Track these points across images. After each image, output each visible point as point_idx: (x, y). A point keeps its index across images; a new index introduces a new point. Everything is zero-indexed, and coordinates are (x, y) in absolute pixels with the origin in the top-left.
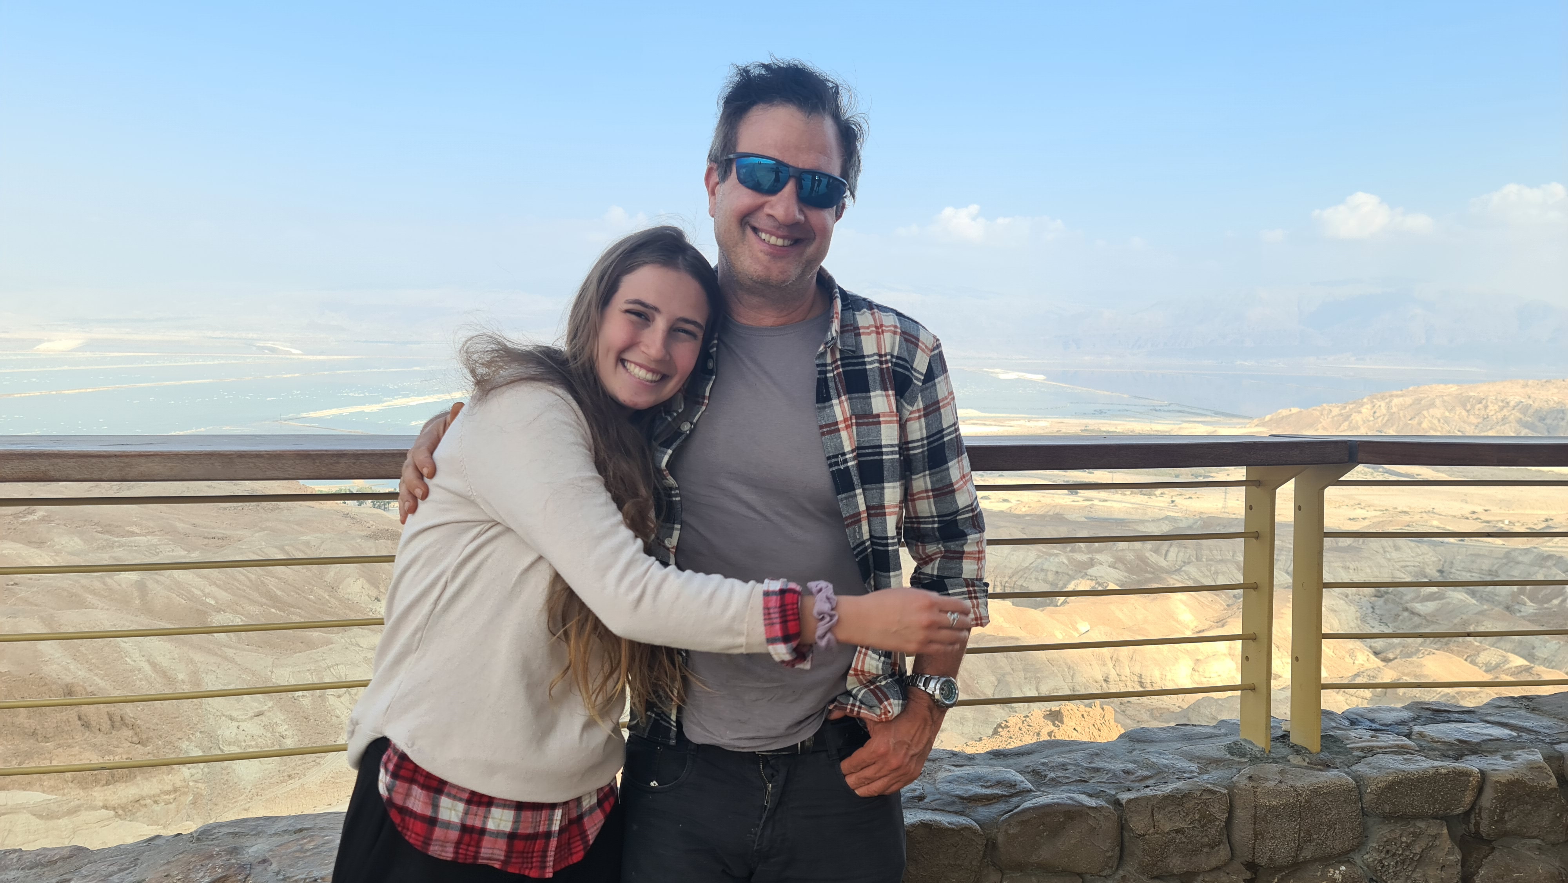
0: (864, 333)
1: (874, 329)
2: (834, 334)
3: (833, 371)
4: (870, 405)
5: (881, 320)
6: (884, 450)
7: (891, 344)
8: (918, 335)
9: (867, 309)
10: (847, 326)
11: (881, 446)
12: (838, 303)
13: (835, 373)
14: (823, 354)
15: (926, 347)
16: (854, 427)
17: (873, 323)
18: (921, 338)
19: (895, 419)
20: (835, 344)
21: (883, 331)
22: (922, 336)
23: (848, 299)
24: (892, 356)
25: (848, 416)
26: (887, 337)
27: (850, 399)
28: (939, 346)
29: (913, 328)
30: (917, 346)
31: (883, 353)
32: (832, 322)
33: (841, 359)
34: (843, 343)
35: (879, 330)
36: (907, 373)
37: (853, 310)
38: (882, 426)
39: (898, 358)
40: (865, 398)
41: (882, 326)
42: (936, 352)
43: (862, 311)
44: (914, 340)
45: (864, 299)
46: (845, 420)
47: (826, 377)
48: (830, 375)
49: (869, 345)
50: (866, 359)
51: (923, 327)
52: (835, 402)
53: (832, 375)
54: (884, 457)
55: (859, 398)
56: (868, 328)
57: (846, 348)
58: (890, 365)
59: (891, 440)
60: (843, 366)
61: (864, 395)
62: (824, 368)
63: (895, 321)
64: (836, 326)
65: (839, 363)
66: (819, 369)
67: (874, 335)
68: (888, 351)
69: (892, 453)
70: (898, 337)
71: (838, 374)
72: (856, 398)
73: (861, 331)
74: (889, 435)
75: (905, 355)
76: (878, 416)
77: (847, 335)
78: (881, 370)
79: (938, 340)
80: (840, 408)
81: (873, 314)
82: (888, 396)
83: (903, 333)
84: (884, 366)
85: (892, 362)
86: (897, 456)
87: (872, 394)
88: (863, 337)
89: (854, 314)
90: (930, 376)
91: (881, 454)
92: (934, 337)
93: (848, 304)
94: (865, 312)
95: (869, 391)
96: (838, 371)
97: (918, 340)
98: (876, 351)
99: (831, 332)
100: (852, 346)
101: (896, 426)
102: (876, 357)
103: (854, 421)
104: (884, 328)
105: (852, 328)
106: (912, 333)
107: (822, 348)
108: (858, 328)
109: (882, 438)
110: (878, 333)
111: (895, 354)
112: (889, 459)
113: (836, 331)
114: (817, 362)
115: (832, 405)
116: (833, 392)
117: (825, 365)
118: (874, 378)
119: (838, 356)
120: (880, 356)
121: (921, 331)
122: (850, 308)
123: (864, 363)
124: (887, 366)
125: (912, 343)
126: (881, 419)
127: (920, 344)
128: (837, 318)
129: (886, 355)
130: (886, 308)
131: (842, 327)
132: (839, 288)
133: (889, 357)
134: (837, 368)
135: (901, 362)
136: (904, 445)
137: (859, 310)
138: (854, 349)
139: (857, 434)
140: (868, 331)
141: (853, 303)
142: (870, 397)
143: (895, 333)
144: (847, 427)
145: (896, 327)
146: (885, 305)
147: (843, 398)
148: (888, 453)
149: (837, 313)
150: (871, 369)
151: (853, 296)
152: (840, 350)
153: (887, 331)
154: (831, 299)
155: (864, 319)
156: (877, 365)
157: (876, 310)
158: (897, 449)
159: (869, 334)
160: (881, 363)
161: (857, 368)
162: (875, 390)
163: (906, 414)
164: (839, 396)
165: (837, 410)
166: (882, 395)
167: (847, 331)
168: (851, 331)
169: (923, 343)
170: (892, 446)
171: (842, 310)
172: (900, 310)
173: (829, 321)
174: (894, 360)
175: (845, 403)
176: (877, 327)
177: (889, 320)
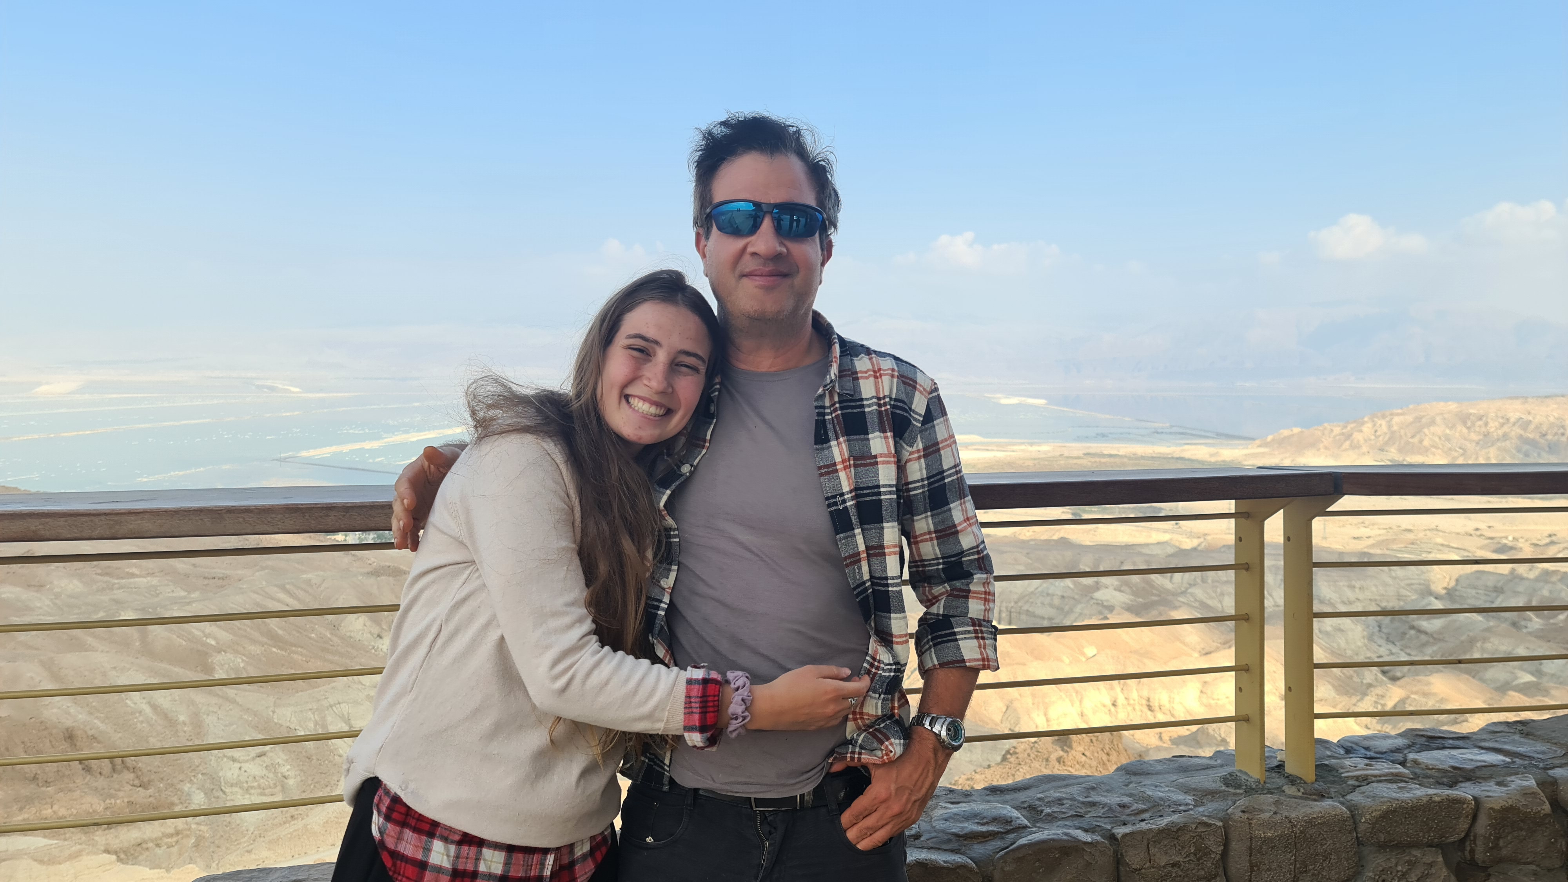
0: (862, 378)
1: (872, 373)
2: (833, 377)
3: (831, 413)
4: (868, 447)
5: (878, 364)
6: (882, 490)
7: (888, 386)
8: (916, 377)
9: (866, 355)
10: (845, 370)
11: (878, 487)
12: (837, 346)
13: (834, 415)
14: (822, 397)
15: (924, 389)
16: (852, 469)
17: (871, 368)
18: (918, 381)
19: (893, 459)
20: (833, 387)
21: (881, 375)
22: (920, 379)
23: (846, 346)
24: (891, 399)
25: (847, 457)
26: (886, 379)
27: (848, 440)
28: (936, 389)
29: (910, 371)
30: (915, 388)
31: (882, 396)
32: (831, 365)
33: (840, 402)
34: (841, 387)
35: (877, 374)
36: (905, 414)
37: (851, 356)
38: (880, 466)
39: (896, 400)
40: (862, 440)
41: (880, 369)
42: (934, 394)
43: (860, 356)
44: (911, 382)
45: (862, 346)
46: (843, 461)
47: (825, 420)
48: (828, 417)
49: (867, 389)
50: (865, 402)
51: (921, 371)
52: (833, 443)
53: (830, 417)
54: (883, 497)
55: (857, 440)
56: (866, 372)
57: (844, 392)
58: (888, 407)
59: (889, 480)
60: (841, 408)
61: (862, 437)
62: (822, 410)
63: (893, 365)
64: (834, 370)
65: (837, 405)
66: (817, 411)
67: (872, 379)
68: (887, 393)
69: (890, 493)
70: (895, 380)
71: (837, 416)
72: (853, 440)
73: (859, 375)
74: (886, 475)
75: (903, 396)
76: (875, 457)
77: (844, 379)
78: (880, 412)
79: (935, 384)
80: (838, 450)
81: (871, 359)
82: (886, 438)
83: (901, 376)
84: (883, 409)
85: (890, 405)
86: (895, 496)
87: (870, 436)
88: (861, 381)
89: (852, 360)
90: (928, 418)
91: (879, 494)
92: (932, 380)
93: (847, 350)
94: (862, 357)
95: (868, 434)
96: (836, 413)
97: (916, 382)
98: (874, 394)
99: (830, 375)
100: (850, 390)
101: (893, 468)
102: (875, 400)
103: (852, 462)
104: (882, 372)
105: (850, 373)
106: (910, 376)
107: (820, 391)
108: (856, 373)
109: (880, 478)
110: (876, 377)
111: (894, 397)
112: (887, 499)
113: (835, 374)
114: (816, 404)
115: (830, 447)
116: (831, 434)
117: (824, 407)
118: (872, 421)
119: (836, 399)
120: (879, 399)
121: (919, 374)
122: (848, 354)
123: (863, 406)
124: (886, 408)
125: (910, 385)
126: (879, 460)
127: (918, 386)
128: (836, 362)
129: (884, 398)
130: (883, 353)
131: (840, 372)
132: (837, 334)
133: (887, 400)
134: (835, 410)
135: (899, 404)
136: (902, 487)
137: (857, 356)
138: (852, 393)
139: (855, 475)
140: (867, 375)
141: (850, 349)
142: (868, 439)
143: (893, 376)
144: (845, 468)
145: (893, 370)
146: (882, 351)
147: (841, 439)
148: (886, 493)
149: (835, 357)
150: (869, 412)
151: (850, 342)
152: (838, 394)
153: (885, 375)
154: (830, 345)
155: (862, 364)
156: (875, 407)
157: (873, 355)
158: (894, 489)
159: (867, 378)
160: (880, 405)
161: (855, 411)
162: (873, 432)
163: (905, 455)
164: (837, 438)
165: (836, 451)
166: (881, 437)
167: (846, 376)
168: (849, 376)
169: (921, 385)
170: (890, 486)
171: (840, 356)
172: (897, 355)
173: (828, 365)
174: (892, 403)
175: (843, 445)
176: (875, 372)
177: (887, 364)
